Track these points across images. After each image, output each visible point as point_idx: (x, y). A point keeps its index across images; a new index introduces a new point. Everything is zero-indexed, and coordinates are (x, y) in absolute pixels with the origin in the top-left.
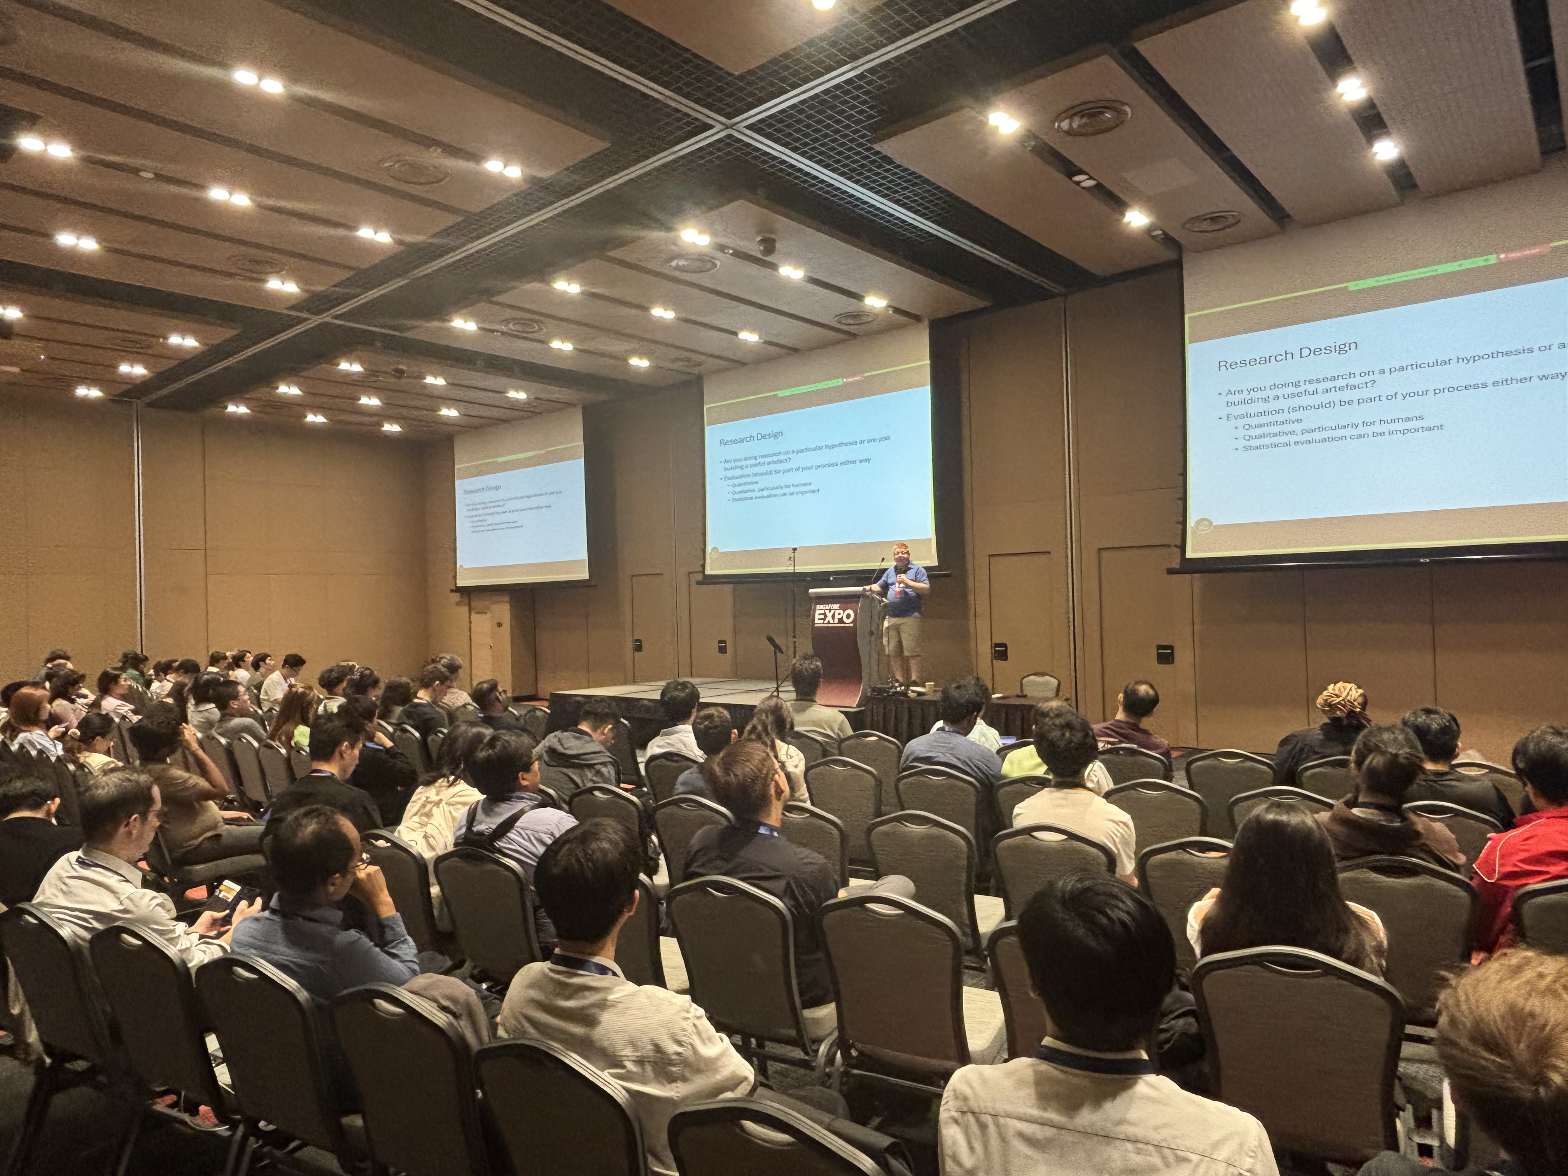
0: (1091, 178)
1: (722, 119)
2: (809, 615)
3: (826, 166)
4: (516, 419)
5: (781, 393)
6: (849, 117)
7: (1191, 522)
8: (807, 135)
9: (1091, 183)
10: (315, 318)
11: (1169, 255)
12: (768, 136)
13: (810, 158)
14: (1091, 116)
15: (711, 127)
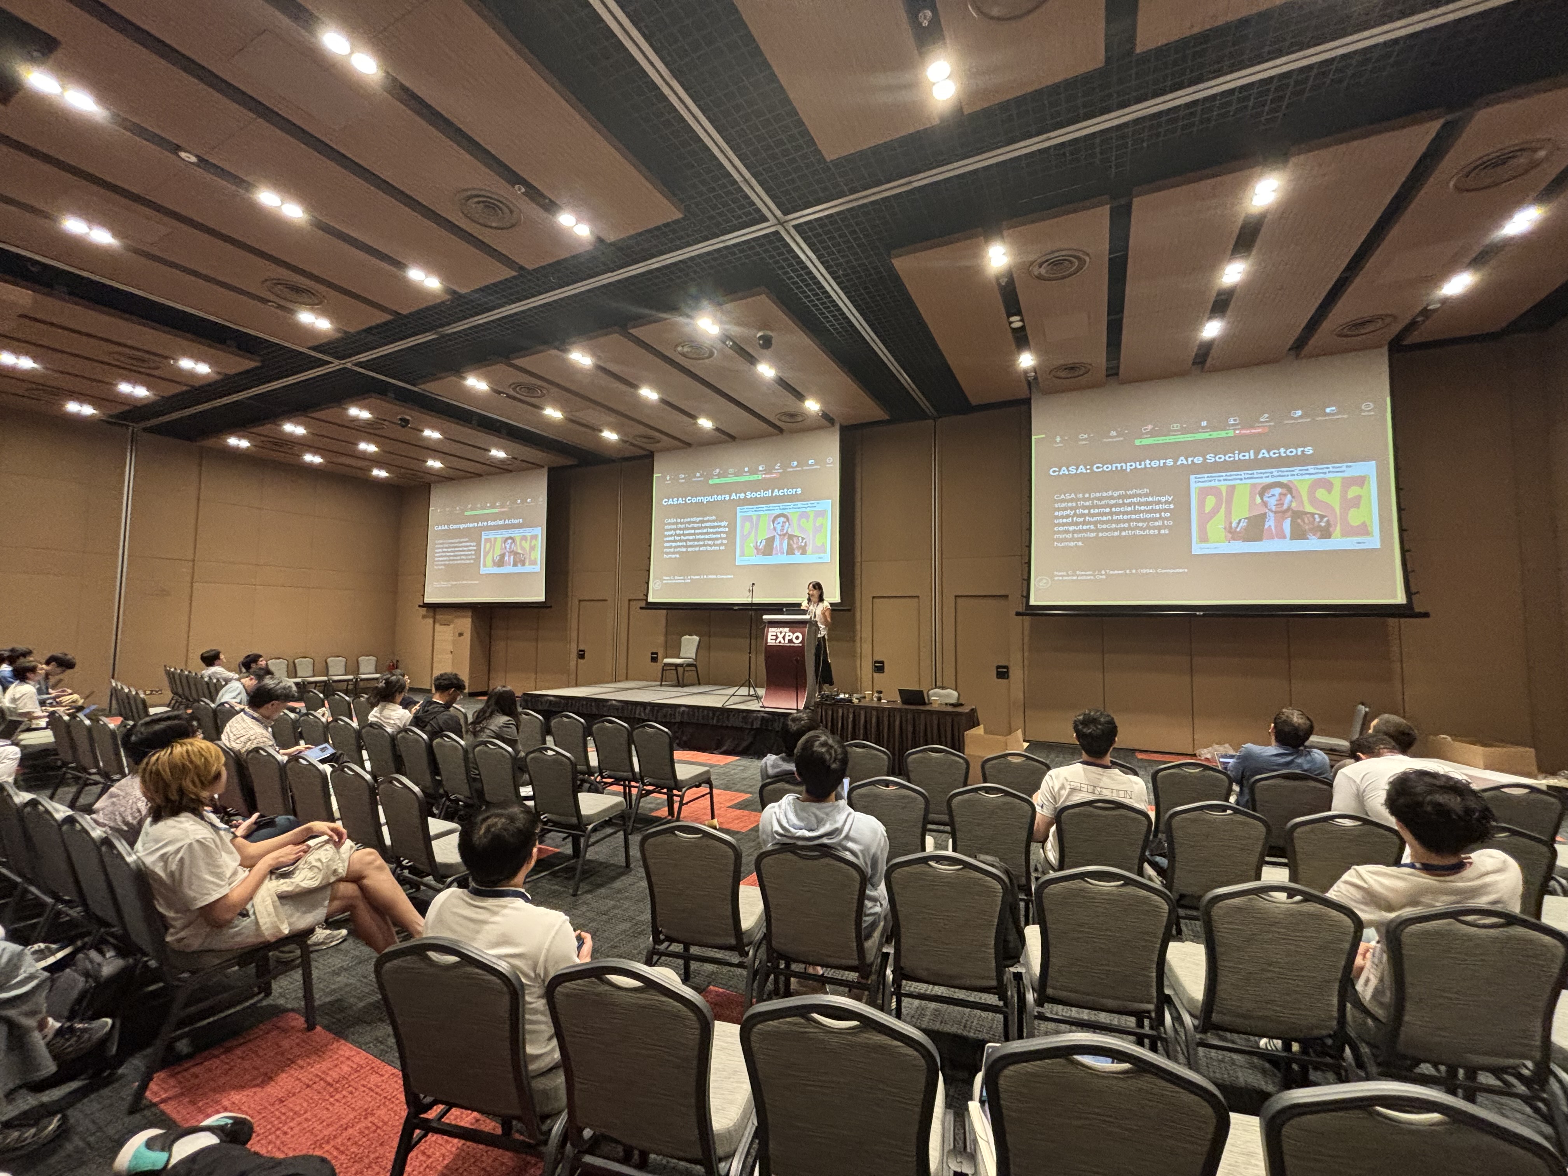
0: (1022, 320)
9: (1019, 325)
10: (337, 362)
12: (807, 240)
15: (765, 220)
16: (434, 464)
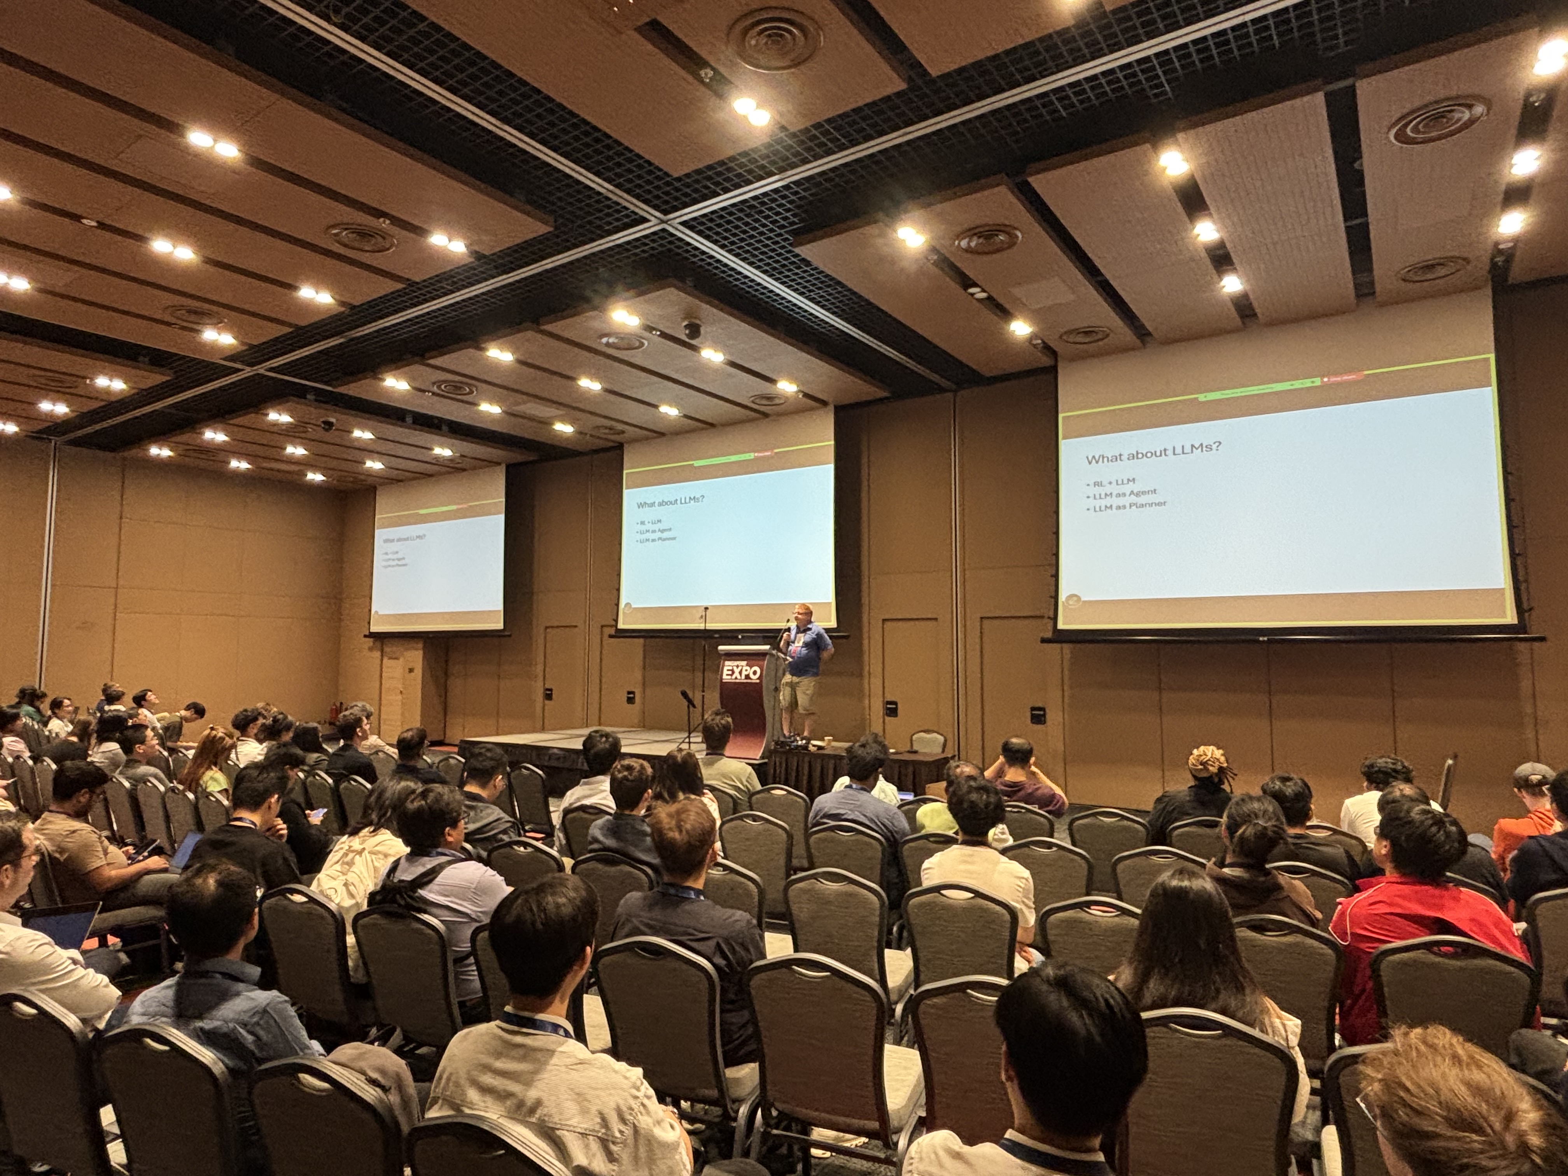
0: (983, 291)
1: (657, 214)
2: (718, 670)
3: (751, 264)
4: (440, 474)
5: (697, 463)
6: (774, 222)
7: (1063, 597)
8: (735, 235)
9: (983, 295)
10: (248, 369)
11: (1046, 361)
12: (699, 233)
13: (737, 255)
14: (988, 237)
15: (646, 220)
16: (374, 465)
